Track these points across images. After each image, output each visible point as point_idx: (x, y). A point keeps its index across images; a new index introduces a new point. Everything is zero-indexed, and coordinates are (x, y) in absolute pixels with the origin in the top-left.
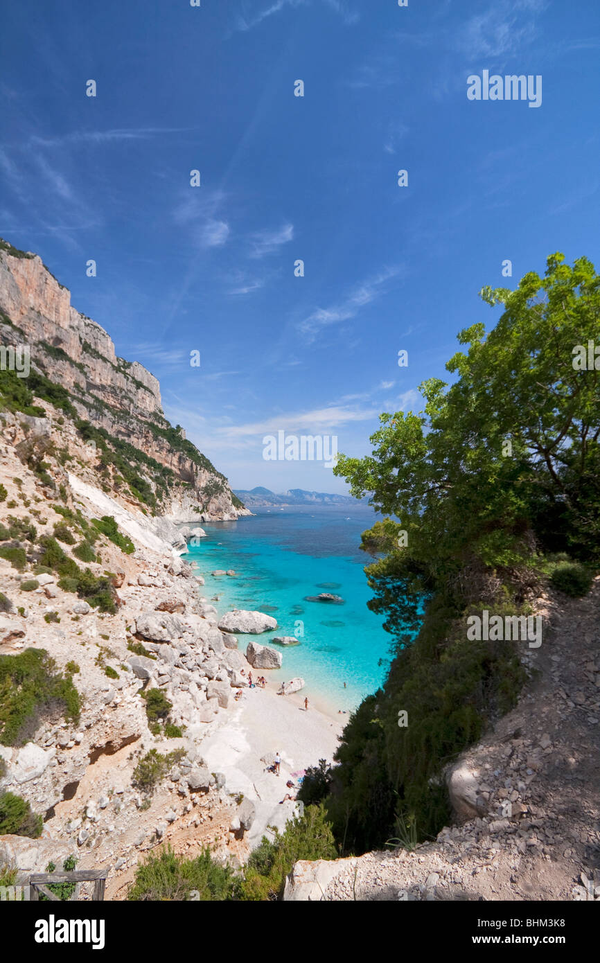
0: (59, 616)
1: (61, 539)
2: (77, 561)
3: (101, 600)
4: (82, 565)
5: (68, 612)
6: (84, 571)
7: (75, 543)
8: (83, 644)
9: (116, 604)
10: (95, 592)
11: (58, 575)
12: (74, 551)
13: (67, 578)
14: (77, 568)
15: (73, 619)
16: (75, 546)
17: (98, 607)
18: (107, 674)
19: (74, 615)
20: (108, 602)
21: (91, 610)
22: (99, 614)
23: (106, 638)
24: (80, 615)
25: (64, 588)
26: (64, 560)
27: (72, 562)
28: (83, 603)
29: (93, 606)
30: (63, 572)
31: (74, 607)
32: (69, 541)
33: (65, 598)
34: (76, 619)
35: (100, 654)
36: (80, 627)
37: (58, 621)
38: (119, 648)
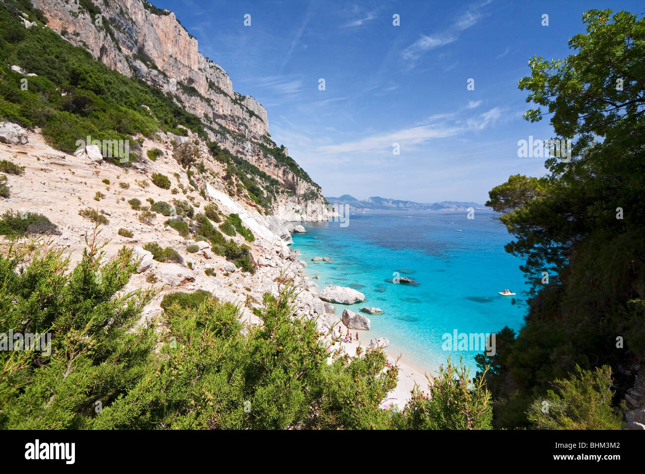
0: (215, 272)
1: (210, 218)
2: (224, 235)
3: (243, 262)
4: (228, 238)
5: (221, 269)
6: (229, 242)
7: (220, 221)
8: (234, 292)
9: (254, 267)
10: (239, 256)
11: (211, 243)
12: (220, 227)
13: (217, 245)
14: (224, 239)
15: (224, 275)
16: (221, 223)
17: (241, 268)
18: (254, 313)
19: (225, 272)
20: (249, 265)
21: (237, 270)
22: (242, 273)
23: (249, 290)
24: (229, 272)
25: (216, 253)
26: (214, 232)
27: (220, 234)
28: (231, 265)
29: (237, 267)
30: (214, 241)
31: (224, 266)
32: (217, 220)
33: (218, 259)
34: (227, 275)
35: (247, 300)
36: (229, 281)
37: (215, 275)
38: (259, 297)
